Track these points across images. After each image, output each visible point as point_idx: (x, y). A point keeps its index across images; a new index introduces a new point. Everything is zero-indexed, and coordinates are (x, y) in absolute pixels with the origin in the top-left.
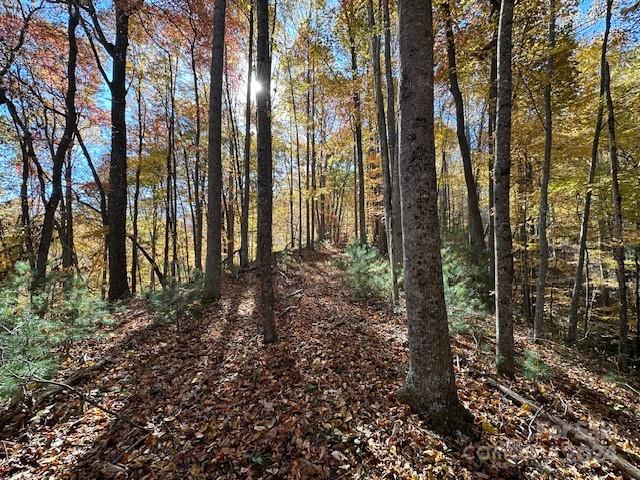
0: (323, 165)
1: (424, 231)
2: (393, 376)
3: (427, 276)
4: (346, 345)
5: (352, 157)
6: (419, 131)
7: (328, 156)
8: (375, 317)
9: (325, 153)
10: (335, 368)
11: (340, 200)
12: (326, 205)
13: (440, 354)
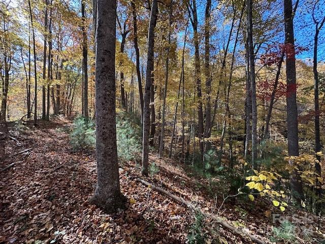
0: (59, 65)
1: (107, 112)
2: (90, 191)
3: (107, 135)
4: (61, 180)
5: (81, 65)
6: (106, 57)
7: (63, 61)
8: (86, 160)
9: (61, 58)
10: (49, 198)
11: (72, 90)
12: (60, 92)
13: (113, 174)
